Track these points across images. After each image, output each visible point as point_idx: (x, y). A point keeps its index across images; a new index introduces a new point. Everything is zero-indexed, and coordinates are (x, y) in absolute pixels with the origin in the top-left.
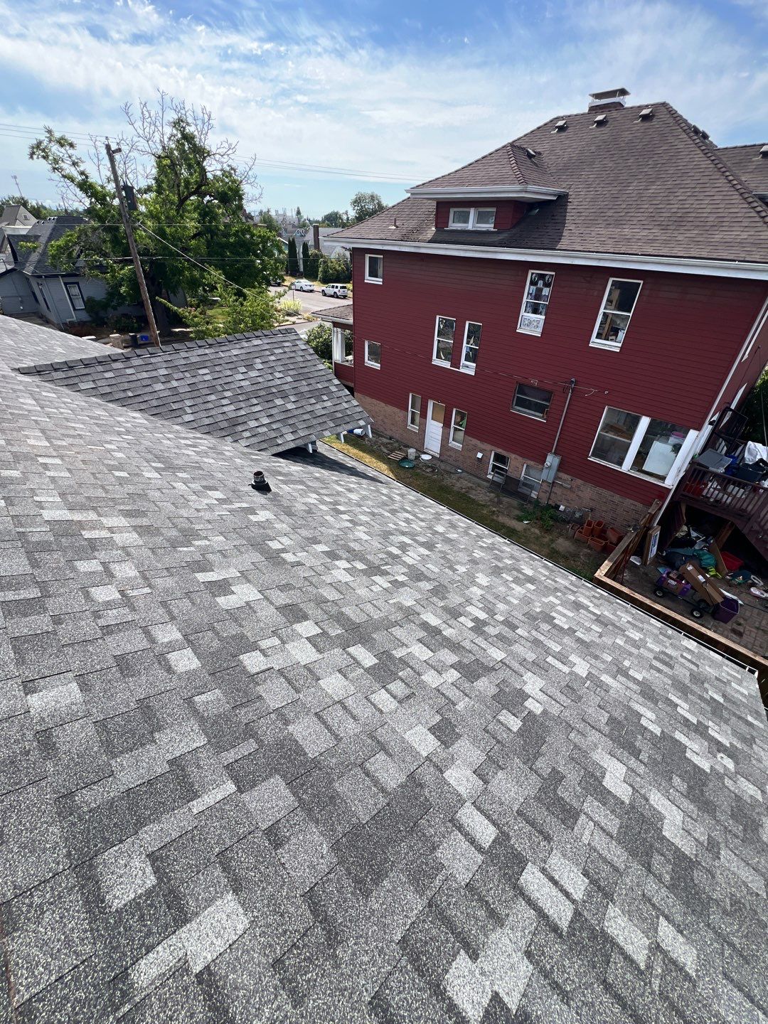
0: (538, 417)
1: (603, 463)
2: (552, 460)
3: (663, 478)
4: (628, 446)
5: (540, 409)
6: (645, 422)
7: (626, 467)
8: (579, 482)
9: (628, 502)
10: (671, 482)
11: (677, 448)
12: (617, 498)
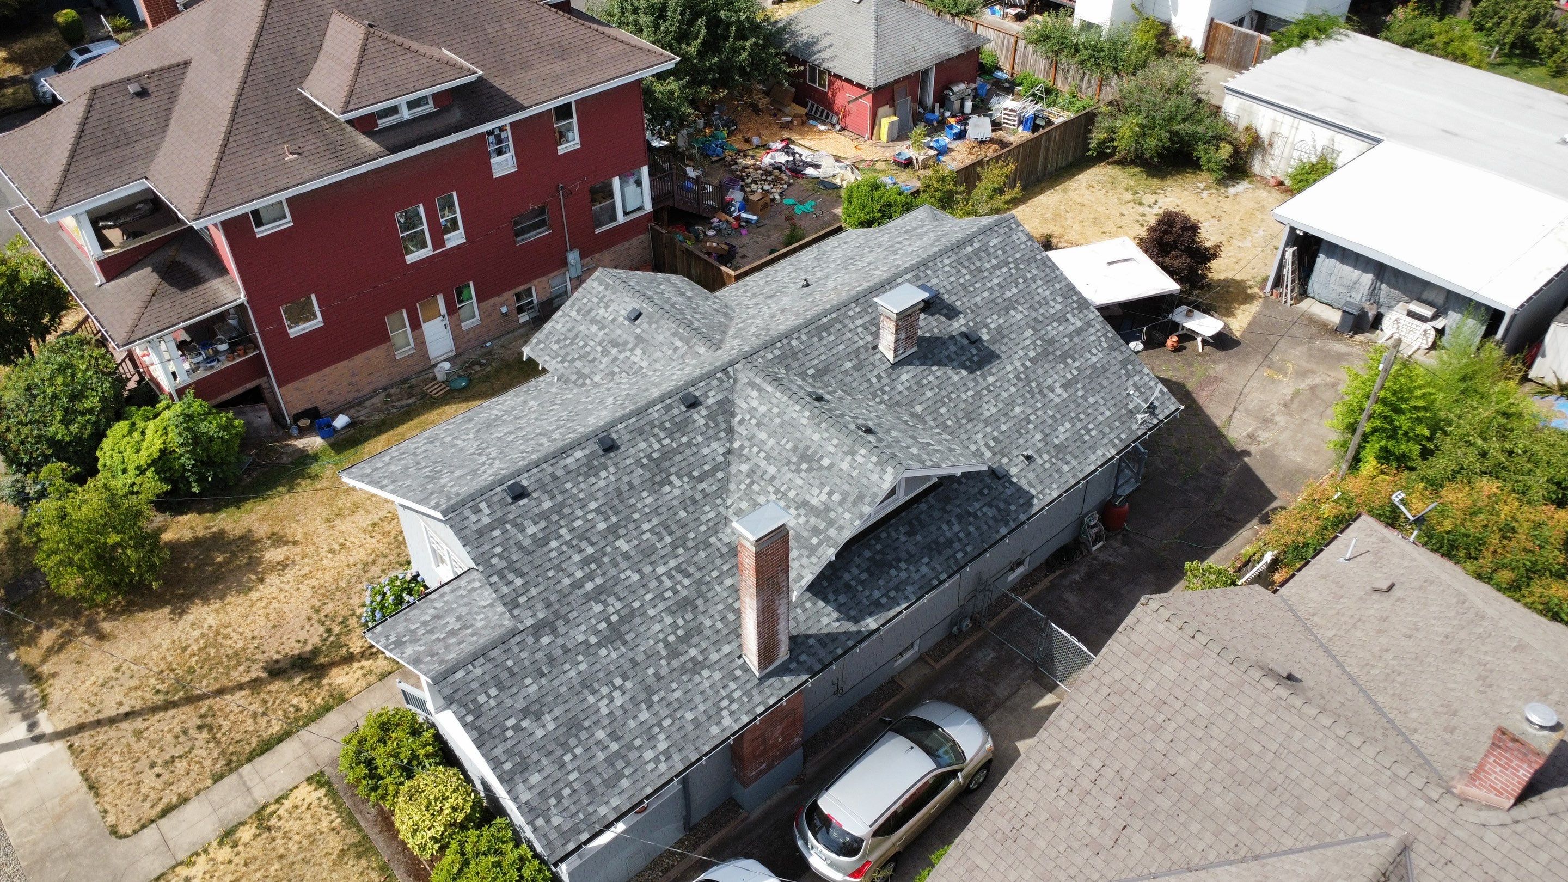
0: (542, 233)
1: (606, 227)
2: (573, 257)
3: (641, 208)
4: (613, 206)
5: (542, 223)
6: (616, 181)
7: (621, 219)
8: (597, 255)
9: (635, 241)
10: (648, 207)
11: (639, 183)
12: (627, 244)
